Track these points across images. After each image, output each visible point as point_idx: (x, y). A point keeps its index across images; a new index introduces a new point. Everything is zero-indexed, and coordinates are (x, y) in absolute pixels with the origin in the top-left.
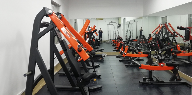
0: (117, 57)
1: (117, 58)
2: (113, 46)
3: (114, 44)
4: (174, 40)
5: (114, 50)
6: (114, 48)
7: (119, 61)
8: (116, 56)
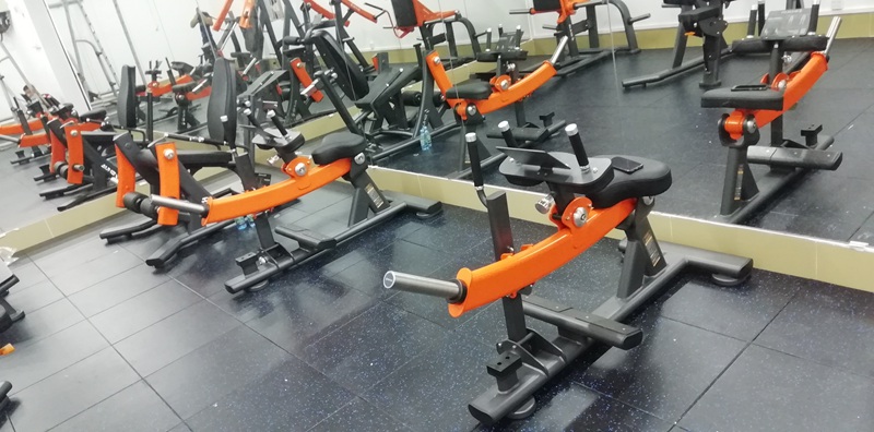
0: (113, 239)
1: (117, 250)
2: (23, 162)
3: (20, 154)
4: (347, 42)
5: (49, 196)
6: (41, 174)
7: (153, 269)
8: (103, 237)
